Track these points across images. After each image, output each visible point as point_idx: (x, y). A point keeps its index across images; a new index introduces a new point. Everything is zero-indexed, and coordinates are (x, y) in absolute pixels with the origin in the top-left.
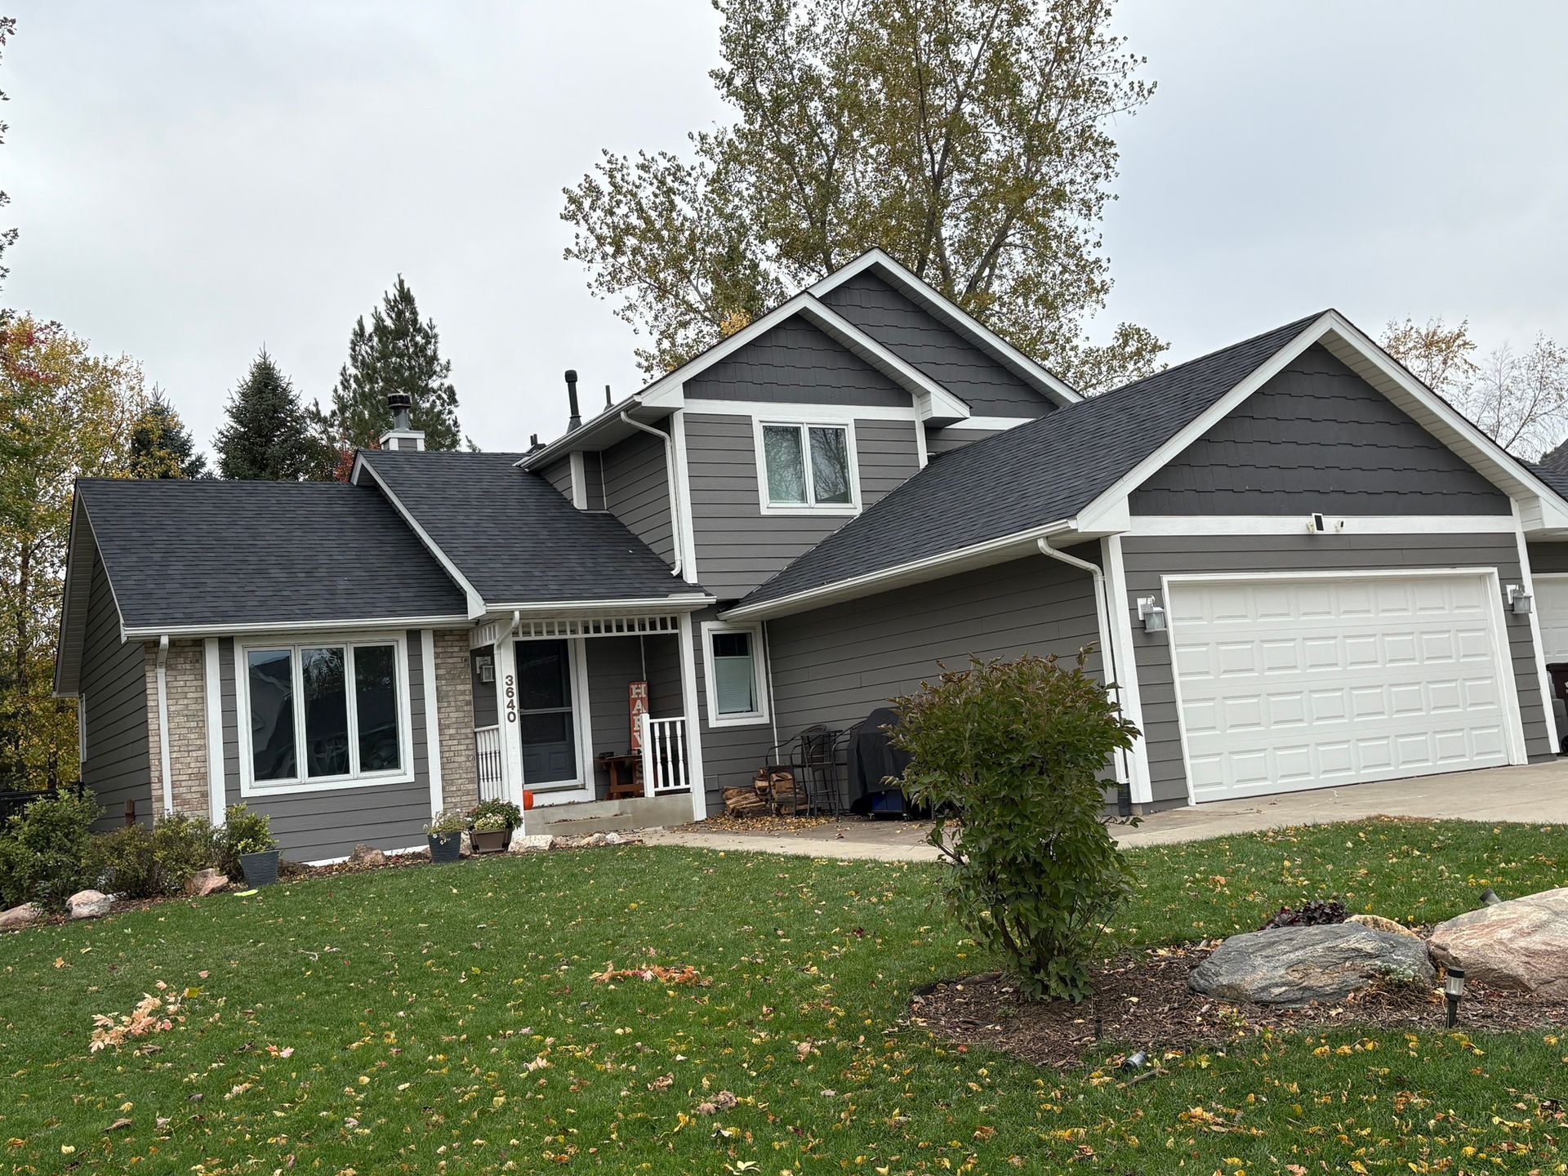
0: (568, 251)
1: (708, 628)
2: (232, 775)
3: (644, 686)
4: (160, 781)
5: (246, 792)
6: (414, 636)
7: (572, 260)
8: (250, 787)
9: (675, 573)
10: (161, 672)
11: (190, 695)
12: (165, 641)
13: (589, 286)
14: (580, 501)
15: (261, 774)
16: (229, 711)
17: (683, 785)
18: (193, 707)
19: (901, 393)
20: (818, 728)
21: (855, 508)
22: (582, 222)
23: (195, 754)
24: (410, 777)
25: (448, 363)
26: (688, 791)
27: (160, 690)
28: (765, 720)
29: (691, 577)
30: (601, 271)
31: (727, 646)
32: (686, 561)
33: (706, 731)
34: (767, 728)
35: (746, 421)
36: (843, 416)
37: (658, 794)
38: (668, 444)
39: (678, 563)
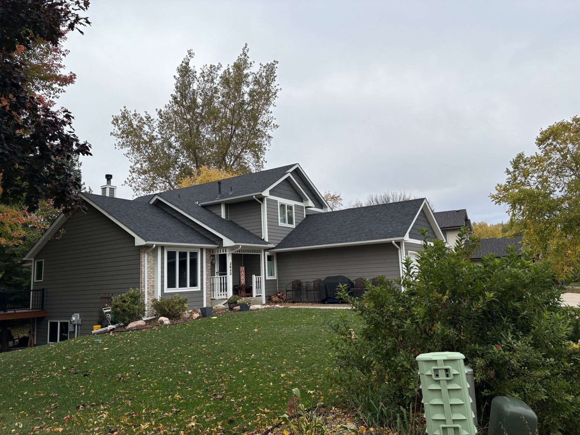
0: (111, 133)
1: (267, 253)
2: (162, 286)
3: (244, 267)
4: (144, 287)
5: (165, 291)
6: (202, 249)
7: (112, 136)
8: (167, 290)
9: (263, 238)
10: (146, 255)
11: (152, 262)
12: (154, 246)
13: (115, 145)
14: (223, 216)
15: (169, 286)
16: (162, 268)
17: (260, 294)
18: (152, 266)
19: (301, 199)
20: (298, 281)
21: (294, 226)
22: (117, 126)
23: (152, 279)
24: (199, 289)
25: (81, 163)
26: (261, 296)
27: (145, 260)
28: (275, 278)
29: (267, 240)
30: (120, 141)
31: (270, 258)
32: (265, 236)
33: (266, 281)
34: (276, 280)
35: (276, 202)
36: (292, 203)
37: (256, 296)
38: (262, 205)
39: (263, 236)
